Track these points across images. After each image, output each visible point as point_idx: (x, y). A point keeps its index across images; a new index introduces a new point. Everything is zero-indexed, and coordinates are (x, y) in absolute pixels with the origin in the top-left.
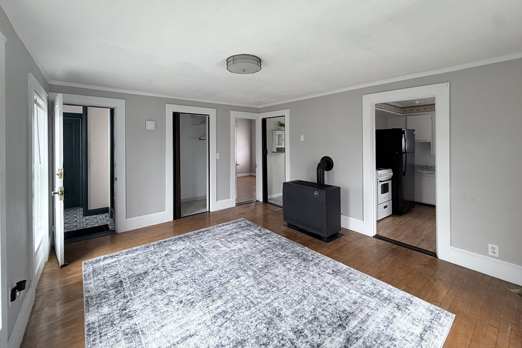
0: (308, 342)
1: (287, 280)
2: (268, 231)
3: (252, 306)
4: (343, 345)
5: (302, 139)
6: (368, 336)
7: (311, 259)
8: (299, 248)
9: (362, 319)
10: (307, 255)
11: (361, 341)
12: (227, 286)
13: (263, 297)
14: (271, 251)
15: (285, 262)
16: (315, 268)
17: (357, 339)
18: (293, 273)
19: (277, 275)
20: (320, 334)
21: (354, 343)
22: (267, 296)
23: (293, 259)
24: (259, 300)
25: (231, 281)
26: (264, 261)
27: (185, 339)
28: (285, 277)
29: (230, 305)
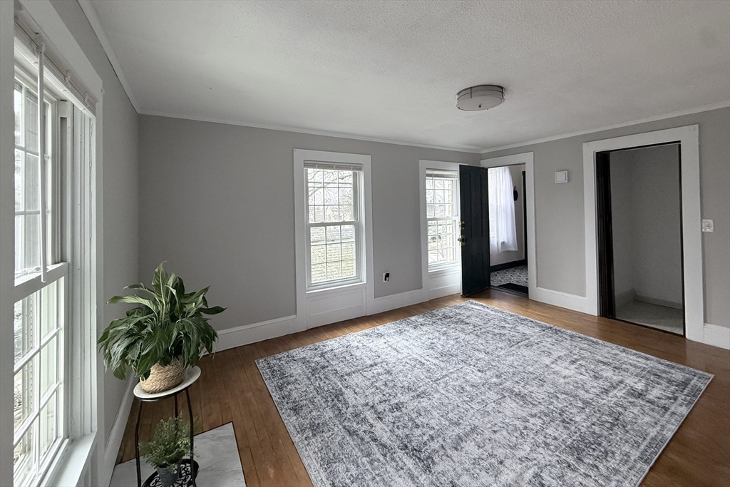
0: (384, 410)
1: (492, 413)
3: (433, 379)
4: (379, 439)
6: (388, 470)
9: (418, 478)
11: (382, 458)
12: (462, 364)
13: (449, 387)
14: (580, 405)
17: (385, 455)
18: (514, 423)
20: (394, 423)
21: (378, 450)
22: (450, 391)
25: (472, 367)
26: (534, 395)
27: (395, 349)
28: (500, 412)
29: (433, 367)
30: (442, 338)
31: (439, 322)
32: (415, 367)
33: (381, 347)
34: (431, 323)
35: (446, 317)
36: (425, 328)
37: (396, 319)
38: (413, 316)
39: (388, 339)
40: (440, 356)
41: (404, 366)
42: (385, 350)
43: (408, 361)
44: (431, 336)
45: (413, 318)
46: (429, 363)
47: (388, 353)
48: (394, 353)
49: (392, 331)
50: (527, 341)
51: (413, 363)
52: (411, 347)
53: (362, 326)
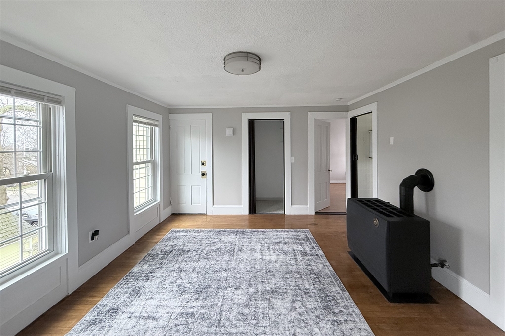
1: (277, 320)
2: (320, 253)
3: (216, 324)
5: (392, 142)
7: (337, 311)
8: (336, 289)
10: (337, 304)
12: (220, 291)
13: (234, 322)
14: (298, 276)
15: (299, 298)
16: (329, 325)
18: (293, 317)
19: (273, 308)
22: (238, 325)
23: (313, 299)
24: (227, 323)
25: (229, 289)
26: (278, 285)
27: (149, 318)
28: (280, 315)
29: (203, 311)
30: (182, 275)
31: (166, 261)
32: (187, 323)
33: (129, 326)
34: (158, 265)
35: (167, 253)
36: (158, 274)
37: (116, 280)
38: (133, 266)
39: (129, 310)
40: (197, 295)
41: (177, 331)
42: (138, 327)
43: (176, 322)
44: (171, 279)
45: (136, 269)
46: (196, 310)
47: (145, 327)
48: (151, 323)
49: (124, 297)
50: (236, 247)
51: (182, 320)
52: (163, 303)
53: (72, 314)
